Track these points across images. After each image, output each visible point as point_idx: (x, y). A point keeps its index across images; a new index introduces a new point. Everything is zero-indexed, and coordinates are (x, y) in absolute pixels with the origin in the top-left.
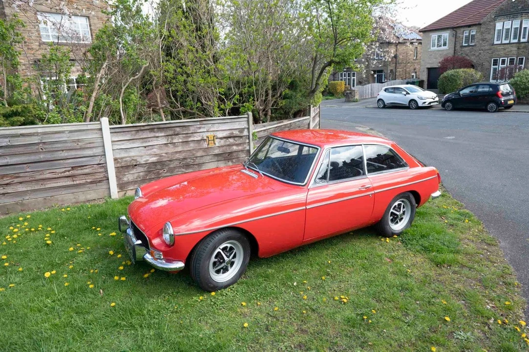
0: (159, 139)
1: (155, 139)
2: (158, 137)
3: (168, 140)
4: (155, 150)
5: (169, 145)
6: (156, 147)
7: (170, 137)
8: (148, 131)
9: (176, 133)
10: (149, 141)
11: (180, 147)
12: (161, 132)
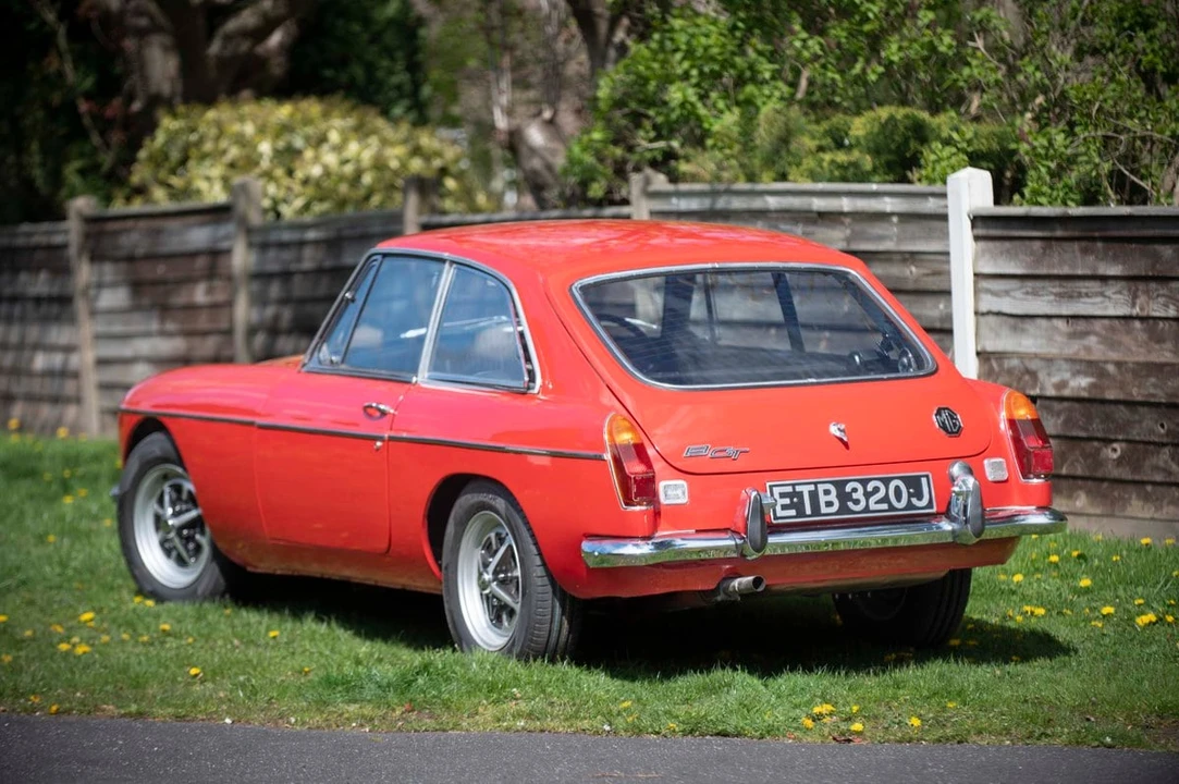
0: (1110, 290)
1: (1094, 286)
2: (1104, 279)
3: (1135, 297)
4: (1092, 340)
5: (1137, 324)
6: (1098, 325)
7: (1141, 286)
8: (1076, 246)
9: (1160, 269)
10: (1080, 295)
11: (1169, 345)
12: (1115, 259)
